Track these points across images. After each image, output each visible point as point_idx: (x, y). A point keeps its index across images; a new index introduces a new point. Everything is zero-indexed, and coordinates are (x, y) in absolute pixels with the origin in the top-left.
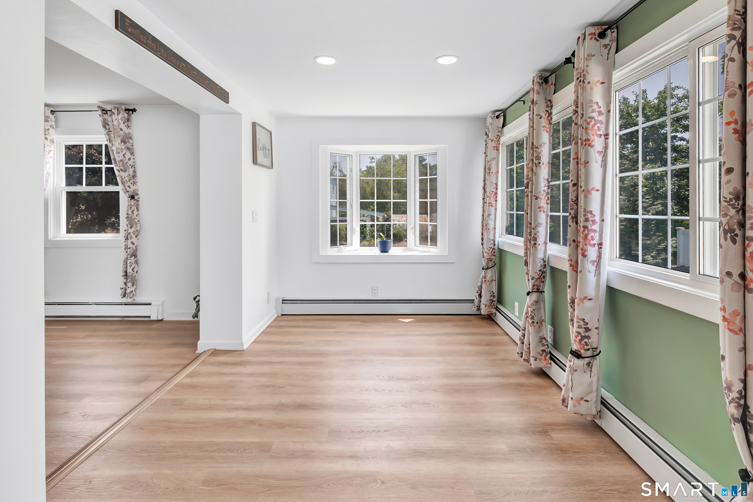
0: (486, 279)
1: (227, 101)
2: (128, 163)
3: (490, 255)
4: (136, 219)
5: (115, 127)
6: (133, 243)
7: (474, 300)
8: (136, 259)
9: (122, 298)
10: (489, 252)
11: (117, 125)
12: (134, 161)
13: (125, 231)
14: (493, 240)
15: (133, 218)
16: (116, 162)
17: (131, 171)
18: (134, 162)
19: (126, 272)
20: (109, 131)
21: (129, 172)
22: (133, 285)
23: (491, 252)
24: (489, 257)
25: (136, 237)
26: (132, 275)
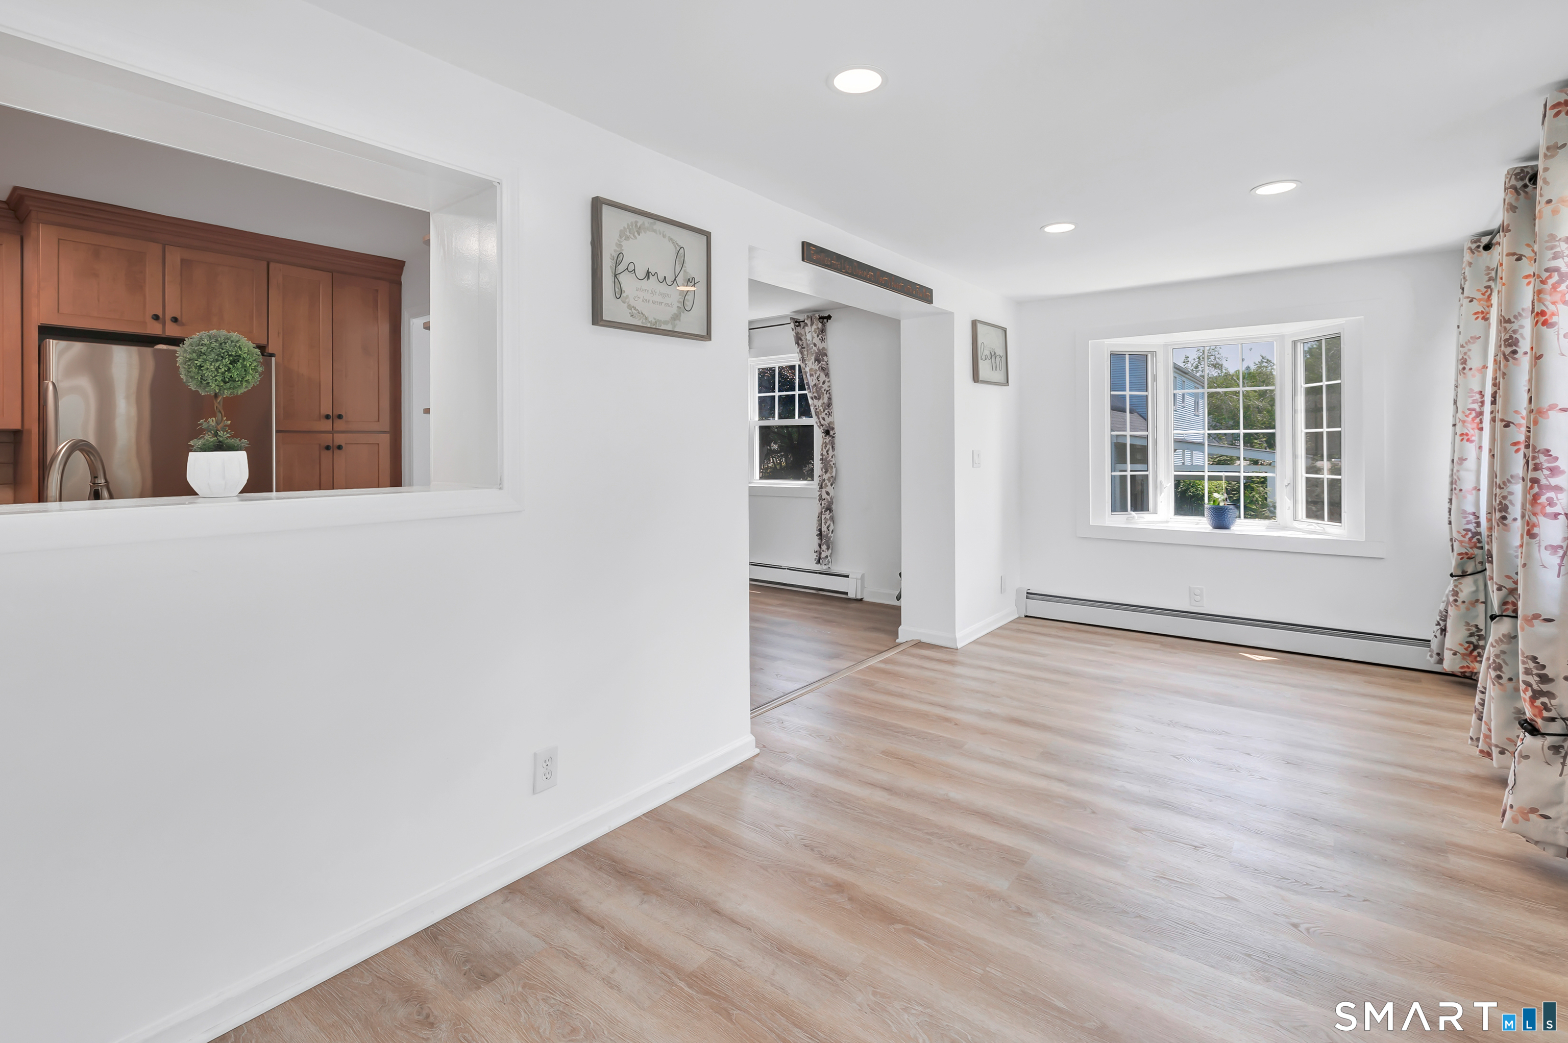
0: (1457, 596)
1: (930, 301)
2: (823, 387)
3: (1467, 545)
4: (832, 461)
5: (809, 343)
6: (828, 493)
7: (1429, 641)
8: (831, 514)
9: (816, 563)
10: (1463, 539)
11: (811, 340)
12: (829, 384)
13: (820, 476)
14: (1474, 514)
15: (828, 459)
16: (809, 388)
17: (826, 396)
18: (829, 386)
19: (820, 530)
20: (802, 348)
21: (823, 400)
22: (828, 549)
23: (1471, 539)
24: (1464, 551)
25: (832, 485)
26: (827, 535)
